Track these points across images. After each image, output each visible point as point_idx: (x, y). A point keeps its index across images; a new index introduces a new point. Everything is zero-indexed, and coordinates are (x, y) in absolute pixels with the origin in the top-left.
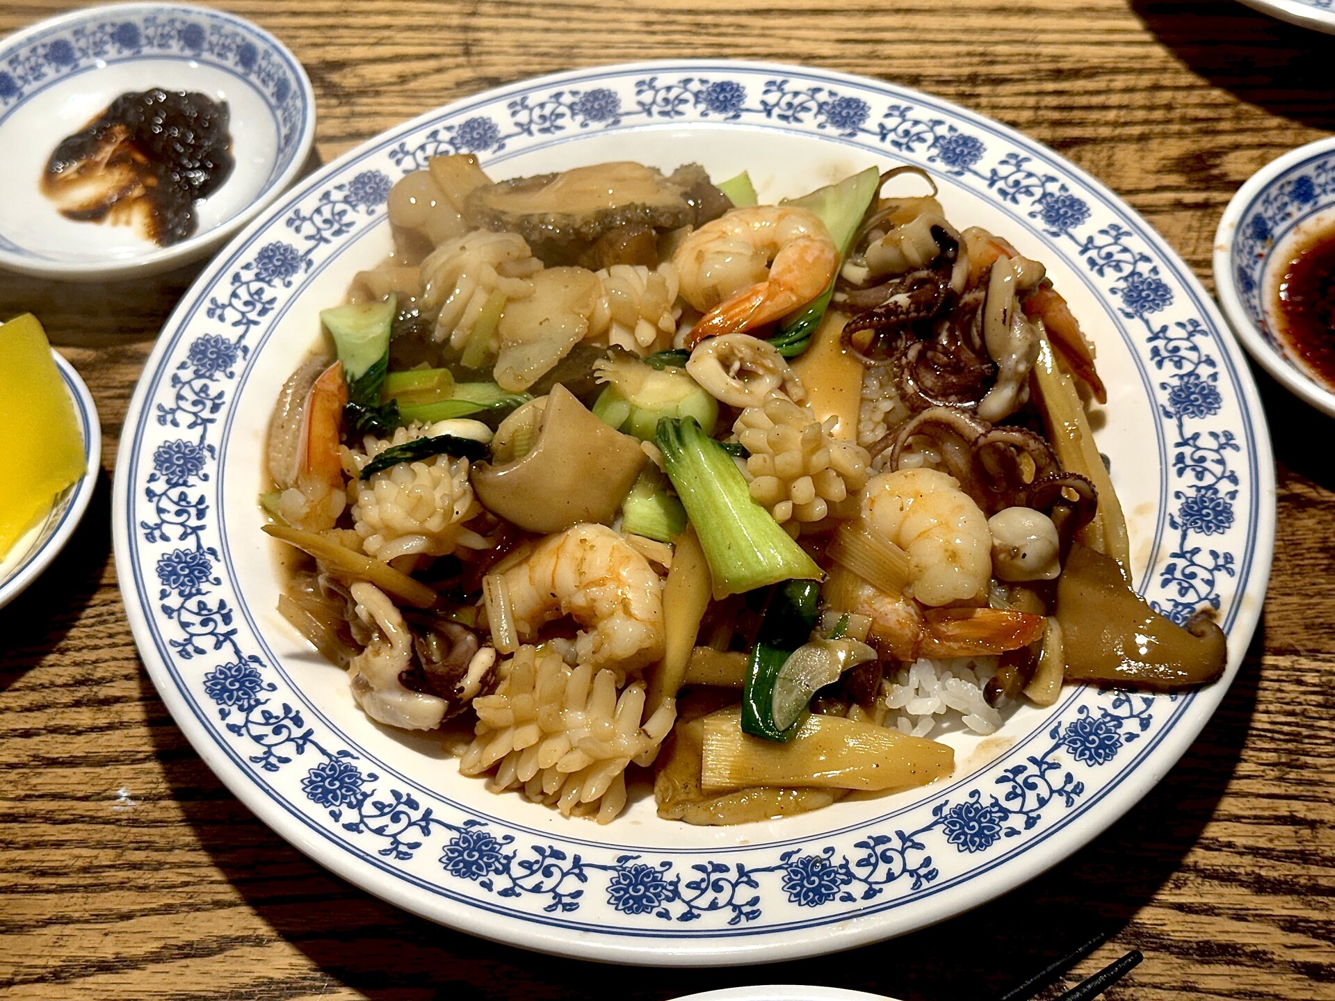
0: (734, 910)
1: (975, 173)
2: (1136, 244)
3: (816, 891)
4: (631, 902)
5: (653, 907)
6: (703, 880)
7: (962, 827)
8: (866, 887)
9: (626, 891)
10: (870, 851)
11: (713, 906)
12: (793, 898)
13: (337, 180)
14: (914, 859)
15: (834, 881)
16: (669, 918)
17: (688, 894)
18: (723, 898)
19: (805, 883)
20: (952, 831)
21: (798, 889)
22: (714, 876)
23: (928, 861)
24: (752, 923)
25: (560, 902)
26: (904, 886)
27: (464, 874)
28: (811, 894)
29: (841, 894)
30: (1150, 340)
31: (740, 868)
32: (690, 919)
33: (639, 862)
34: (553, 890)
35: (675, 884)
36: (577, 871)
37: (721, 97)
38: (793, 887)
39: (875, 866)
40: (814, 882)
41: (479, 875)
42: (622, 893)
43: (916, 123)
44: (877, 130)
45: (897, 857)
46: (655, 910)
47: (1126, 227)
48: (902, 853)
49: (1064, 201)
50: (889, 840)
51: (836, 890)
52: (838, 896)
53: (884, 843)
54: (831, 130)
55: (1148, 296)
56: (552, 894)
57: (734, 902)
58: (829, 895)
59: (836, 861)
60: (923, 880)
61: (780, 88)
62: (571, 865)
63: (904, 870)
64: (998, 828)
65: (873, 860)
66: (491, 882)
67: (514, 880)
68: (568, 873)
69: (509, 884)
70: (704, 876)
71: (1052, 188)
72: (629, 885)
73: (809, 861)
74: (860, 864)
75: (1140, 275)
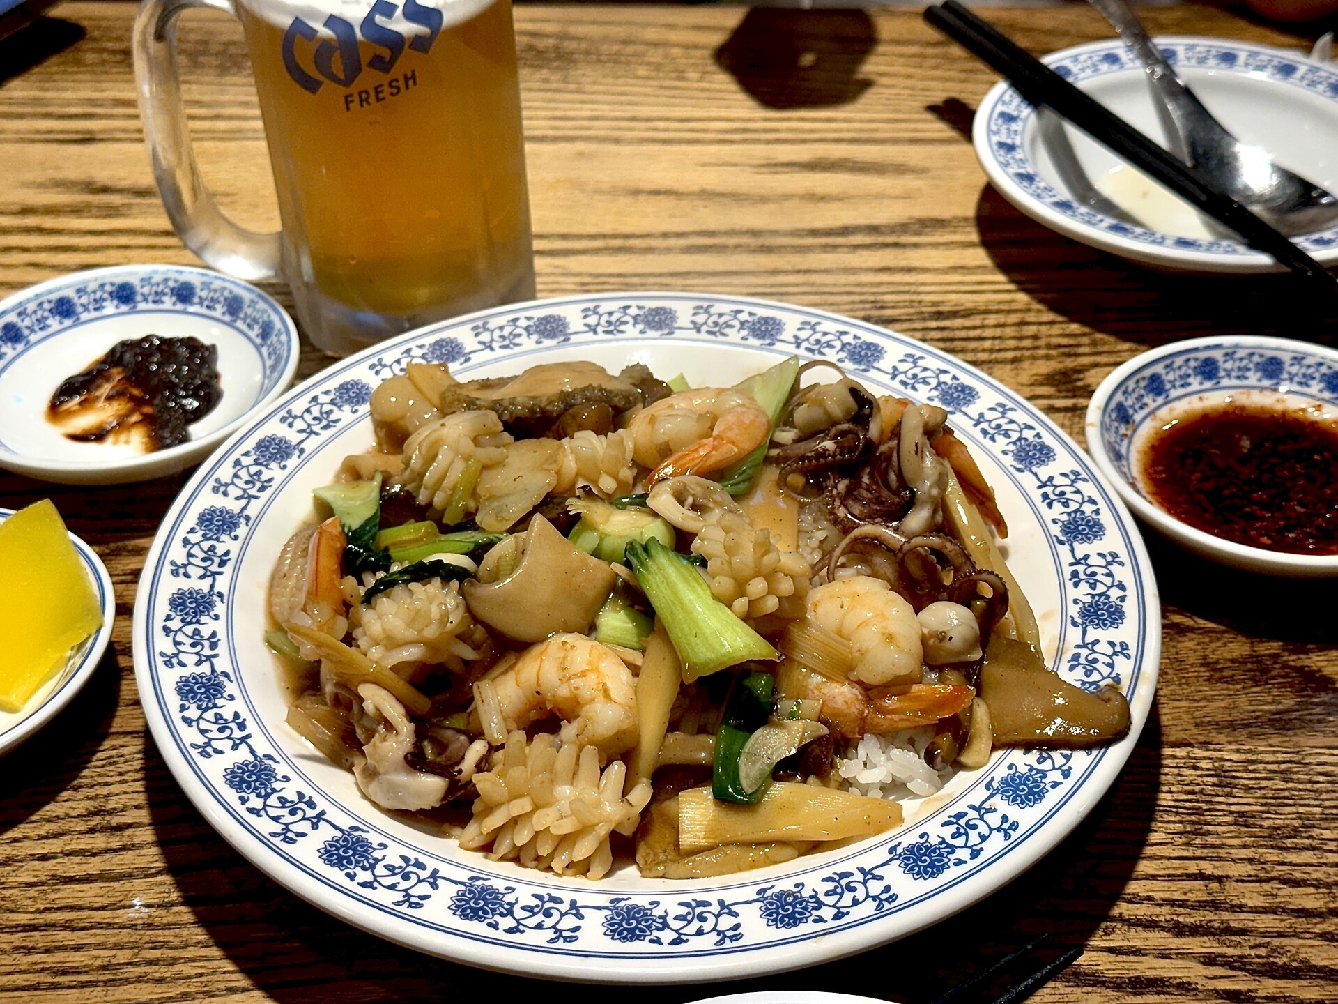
0: (718, 935)
1: (879, 370)
2: (1021, 417)
3: (791, 916)
4: (625, 933)
5: (645, 936)
6: (689, 913)
7: (915, 861)
8: (835, 911)
9: (620, 925)
10: (836, 884)
11: (700, 932)
12: (770, 923)
13: (324, 387)
14: (875, 887)
15: (806, 908)
16: (661, 944)
17: (676, 925)
18: (707, 926)
19: (780, 911)
20: (907, 865)
21: (775, 915)
22: (698, 910)
23: (887, 889)
24: (735, 944)
25: (561, 935)
26: (869, 908)
27: (472, 917)
28: (787, 919)
29: (812, 918)
30: (1040, 487)
31: (721, 903)
32: (680, 943)
33: (630, 902)
34: (554, 927)
35: (664, 917)
36: (574, 911)
37: (657, 319)
38: (770, 915)
39: (841, 895)
40: (788, 910)
41: (485, 918)
42: (616, 926)
43: (825, 334)
44: (793, 340)
45: (860, 887)
46: (648, 938)
47: (1010, 405)
48: (864, 883)
49: (956, 388)
50: (852, 874)
51: (808, 914)
52: (810, 919)
53: (847, 877)
54: (753, 341)
55: (1035, 454)
56: (553, 930)
57: (718, 928)
58: (802, 919)
59: (806, 893)
60: (884, 903)
61: (707, 311)
62: (568, 908)
63: (868, 896)
64: (946, 860)
65: (839, 890)
66: (497, 923)
67: (517, 921)
68: (566, 913)
69: (514, 924)
70: (690, 910)
71: (945, 378)
72: (622, 920)
73: (782, 895)
74: (827, 894)
75: (1026, 439)
